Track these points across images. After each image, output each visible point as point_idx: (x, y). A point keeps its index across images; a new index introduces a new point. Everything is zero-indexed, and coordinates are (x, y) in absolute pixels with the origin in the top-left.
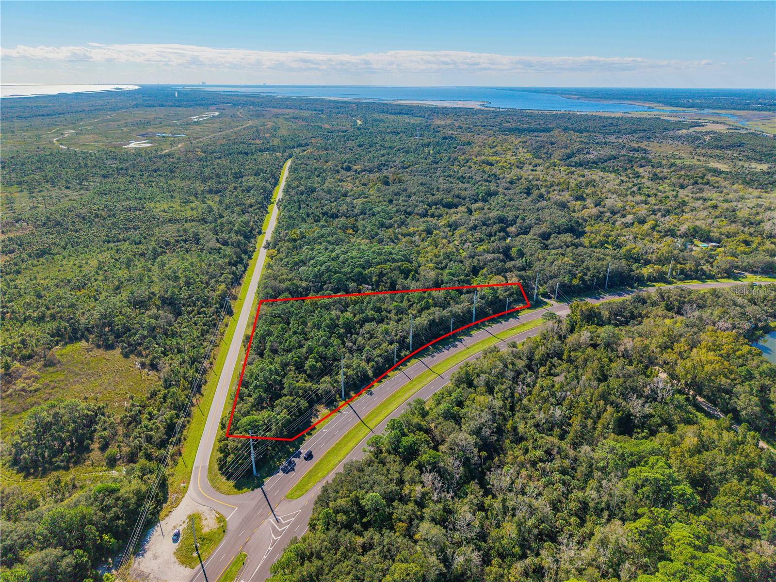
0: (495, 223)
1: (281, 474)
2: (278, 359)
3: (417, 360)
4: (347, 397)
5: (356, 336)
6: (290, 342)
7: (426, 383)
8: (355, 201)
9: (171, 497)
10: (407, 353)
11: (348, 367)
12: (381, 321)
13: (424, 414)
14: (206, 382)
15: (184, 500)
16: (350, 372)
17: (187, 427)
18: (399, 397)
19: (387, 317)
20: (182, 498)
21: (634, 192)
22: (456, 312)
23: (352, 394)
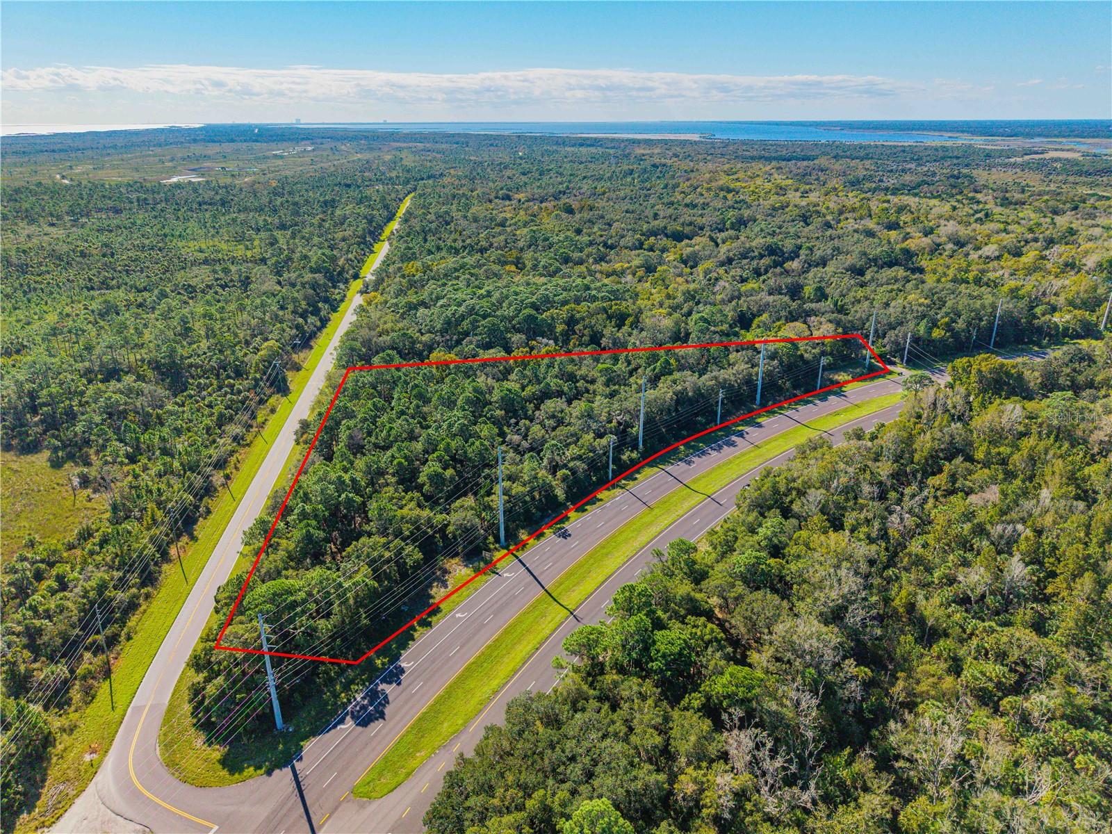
0: (761, 256)
1: (349, 723)
2: (360, 463)
3: (655, 469)
4: (511, 541)
5: (527, 422)
6: (391, 428)
7: (681, 512)
8: (518, 232)
9: (48, 794)
10: (635, 455)
11: (512, 478)
12: (578, 395)
13: (698, 576)
14: (209, 512)
15: (78, 801)
16: (517, 489)
17: (143, 607)
18: (626, 541)
19: (587, 391)
20: (77, 795)
21: (981, 219)
22: (725, 380)
23: (523, 535)
